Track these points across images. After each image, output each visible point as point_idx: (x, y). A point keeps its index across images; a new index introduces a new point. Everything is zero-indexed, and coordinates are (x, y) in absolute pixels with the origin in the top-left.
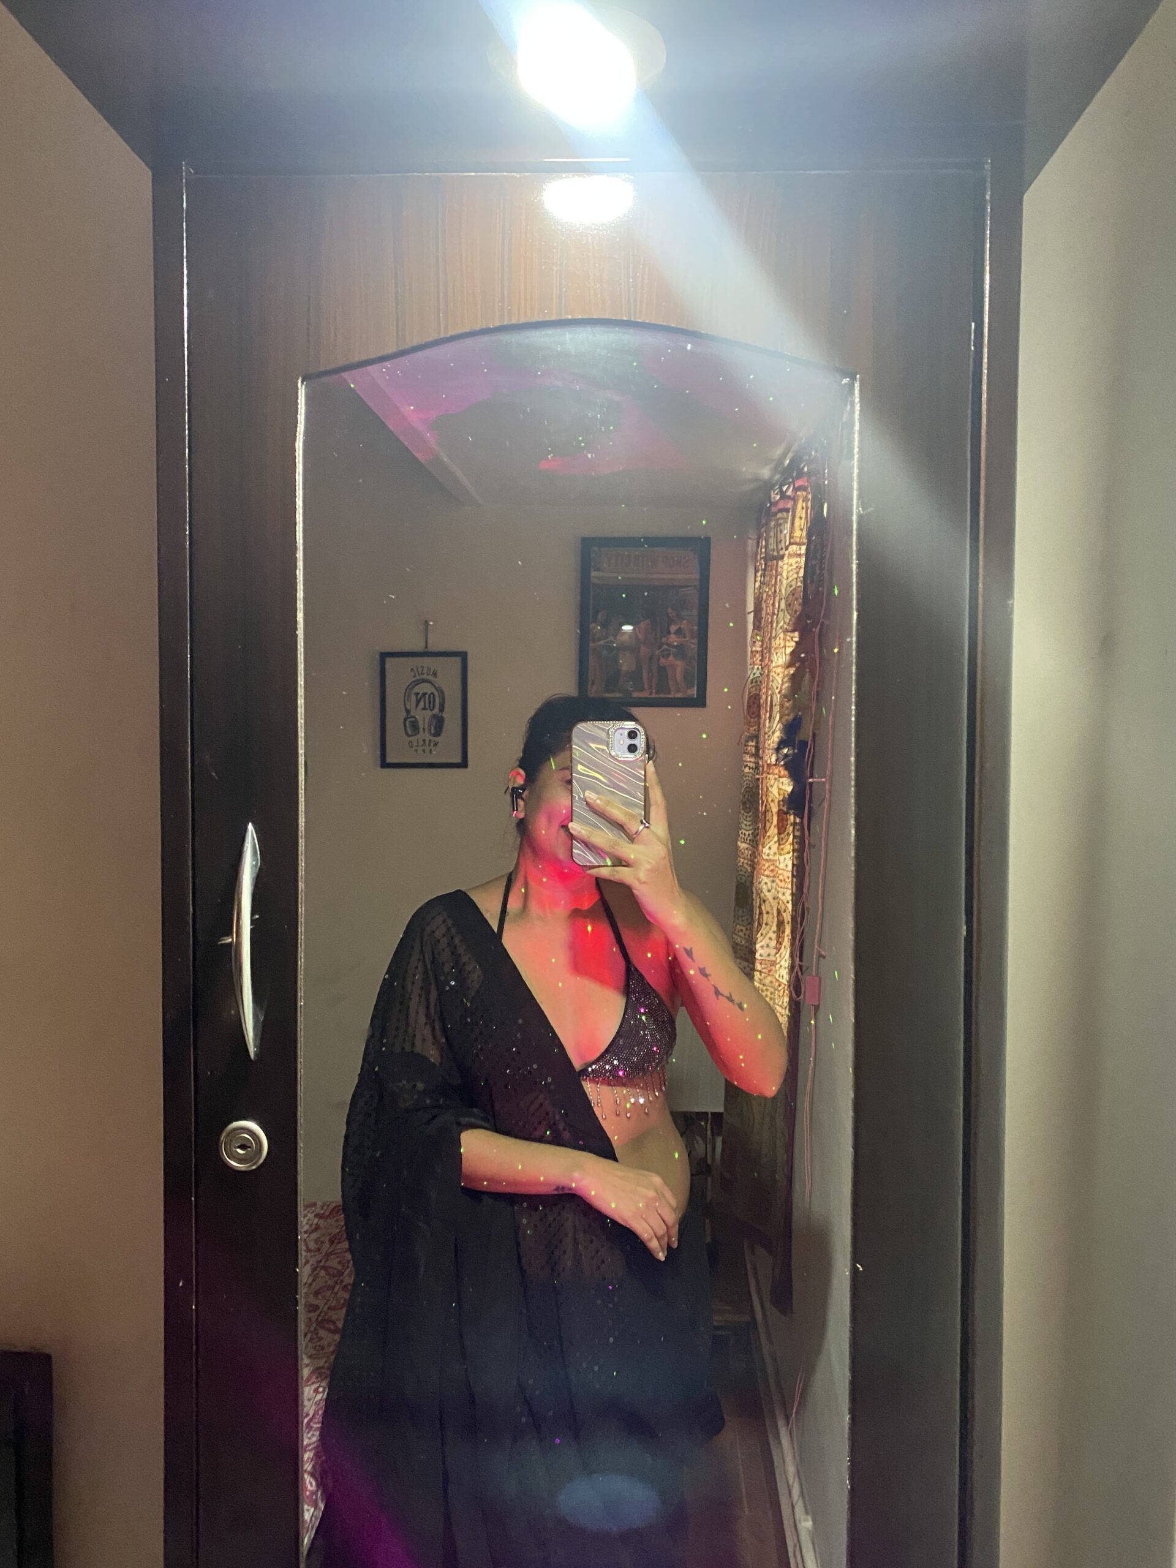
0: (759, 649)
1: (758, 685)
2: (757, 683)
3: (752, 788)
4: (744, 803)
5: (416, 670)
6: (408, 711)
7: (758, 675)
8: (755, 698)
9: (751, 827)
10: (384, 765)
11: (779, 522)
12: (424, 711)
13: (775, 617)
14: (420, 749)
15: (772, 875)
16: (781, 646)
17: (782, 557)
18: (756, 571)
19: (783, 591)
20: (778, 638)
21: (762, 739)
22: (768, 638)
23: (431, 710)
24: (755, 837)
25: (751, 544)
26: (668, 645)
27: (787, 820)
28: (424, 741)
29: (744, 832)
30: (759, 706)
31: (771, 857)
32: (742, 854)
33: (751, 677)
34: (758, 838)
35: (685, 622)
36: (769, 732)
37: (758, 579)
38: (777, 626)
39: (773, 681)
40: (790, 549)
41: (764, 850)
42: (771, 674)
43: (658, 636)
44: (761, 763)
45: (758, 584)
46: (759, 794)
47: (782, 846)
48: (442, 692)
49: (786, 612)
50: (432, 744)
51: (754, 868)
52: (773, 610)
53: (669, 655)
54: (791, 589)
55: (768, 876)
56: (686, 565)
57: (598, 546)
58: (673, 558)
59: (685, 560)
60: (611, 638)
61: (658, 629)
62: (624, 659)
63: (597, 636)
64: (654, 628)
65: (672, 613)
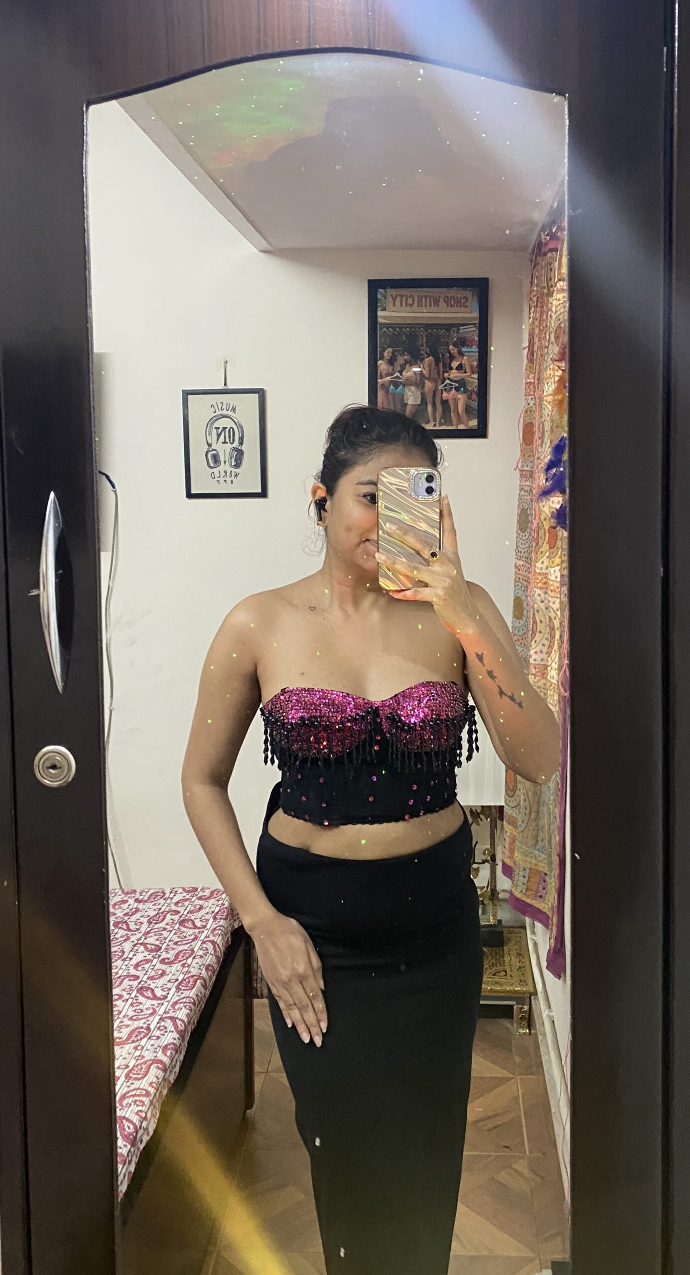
0: (533, 381)
1: (532, 414)
3: (527, 510)
4: (520, 524)
6: (209, 445)
7: (531, 404)
9: (526, 546)
10: (190, 495)
12: (225, 445)
14: (221, 479)
23: (232, 444)
24: (530, 554)
28: (225, 472)
29: (520, 550)
30: (533, 434)
33: (526, 408)
35: (465, 358)
43: (441, 372)
48: (242, 427)
53: (452, 388)
56: (466, 304)
57: (384, 288)
58: (454, 298)
59: (465, 300)
60: (397, 374)
61: (441, 365)
62: (410, 394)
63: (384, 372)
64: (437, 364)
65: (453, 350)
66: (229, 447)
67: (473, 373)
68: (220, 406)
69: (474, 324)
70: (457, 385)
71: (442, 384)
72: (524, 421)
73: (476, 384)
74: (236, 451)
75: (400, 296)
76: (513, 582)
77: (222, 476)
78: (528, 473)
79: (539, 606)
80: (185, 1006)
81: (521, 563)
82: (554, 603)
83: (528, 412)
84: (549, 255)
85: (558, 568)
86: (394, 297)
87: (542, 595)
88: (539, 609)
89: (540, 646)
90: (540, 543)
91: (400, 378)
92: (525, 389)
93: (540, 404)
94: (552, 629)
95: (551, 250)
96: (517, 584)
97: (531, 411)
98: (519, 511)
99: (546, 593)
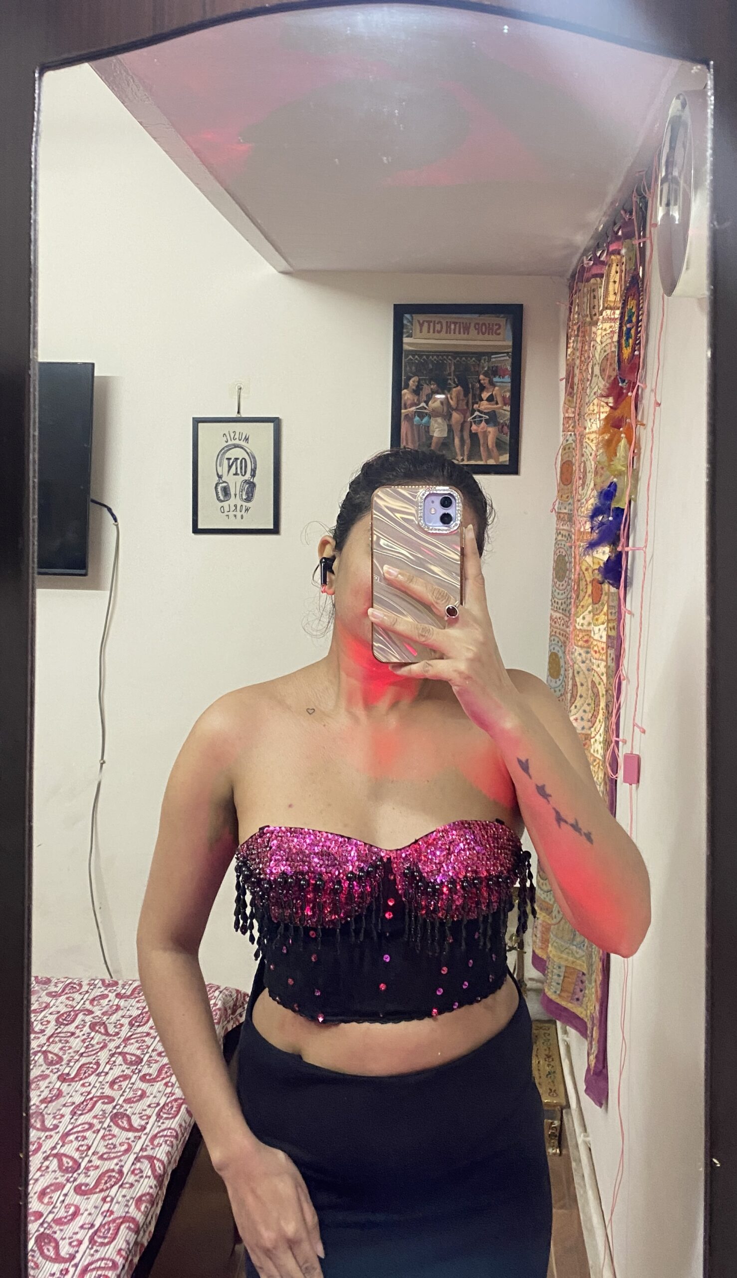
0: (572, 416)
1: (571, 452)
2: (569, 450)
3: (564, 557)
5: (228, 435)
6: (220, 477)
10: (196, 530)
12: (237, 476)
14: (231, 514)
18: (569, 338)
23: (244, 476)
24: (567, 606)
28: (236, 506)
30: (572, 473)
32: (555, 623)
35: (497, 388)
43: (470, 402)
48: (254, 458)
50: (244, 510)
53: (481, 421)
56: (498, 332)
57: (411, 313)
58: (485, 325)
59: (497, 327)
60: (423, 404)
61: (470, 395)
62: (436, 425)
63: (409, 403)
64: (466, 394)
65: (484, 380)
66: (240, 478)
67: (505, 404)
68: (232, 435)
69: (508, 353)
70: (487, 417)
71: (472, 414)
72: (562, 460)
73: (509, 417)
74: (248, 483)
75: (427, 321)
76: (549, 636)
77: (231, 510)
78: (566, 517)
79: (580, 667)
80: (166, 1142)
81: (558, 615)
82: (598, 666)
83: (566, 448)
84: (593, 281)
85: (602, 627)
86: (421, 322)
87: (584, 655)
88: (580, 670)
89: (581, 713)
90: (581, 598)
91: (425, 409)
92: (563, 424)
93: (581, 442)
94: (596, 695)
95: (595, 276)
96: (552, 638)
97: (569, 448)
98: (556, 557)
99: (587, 652)
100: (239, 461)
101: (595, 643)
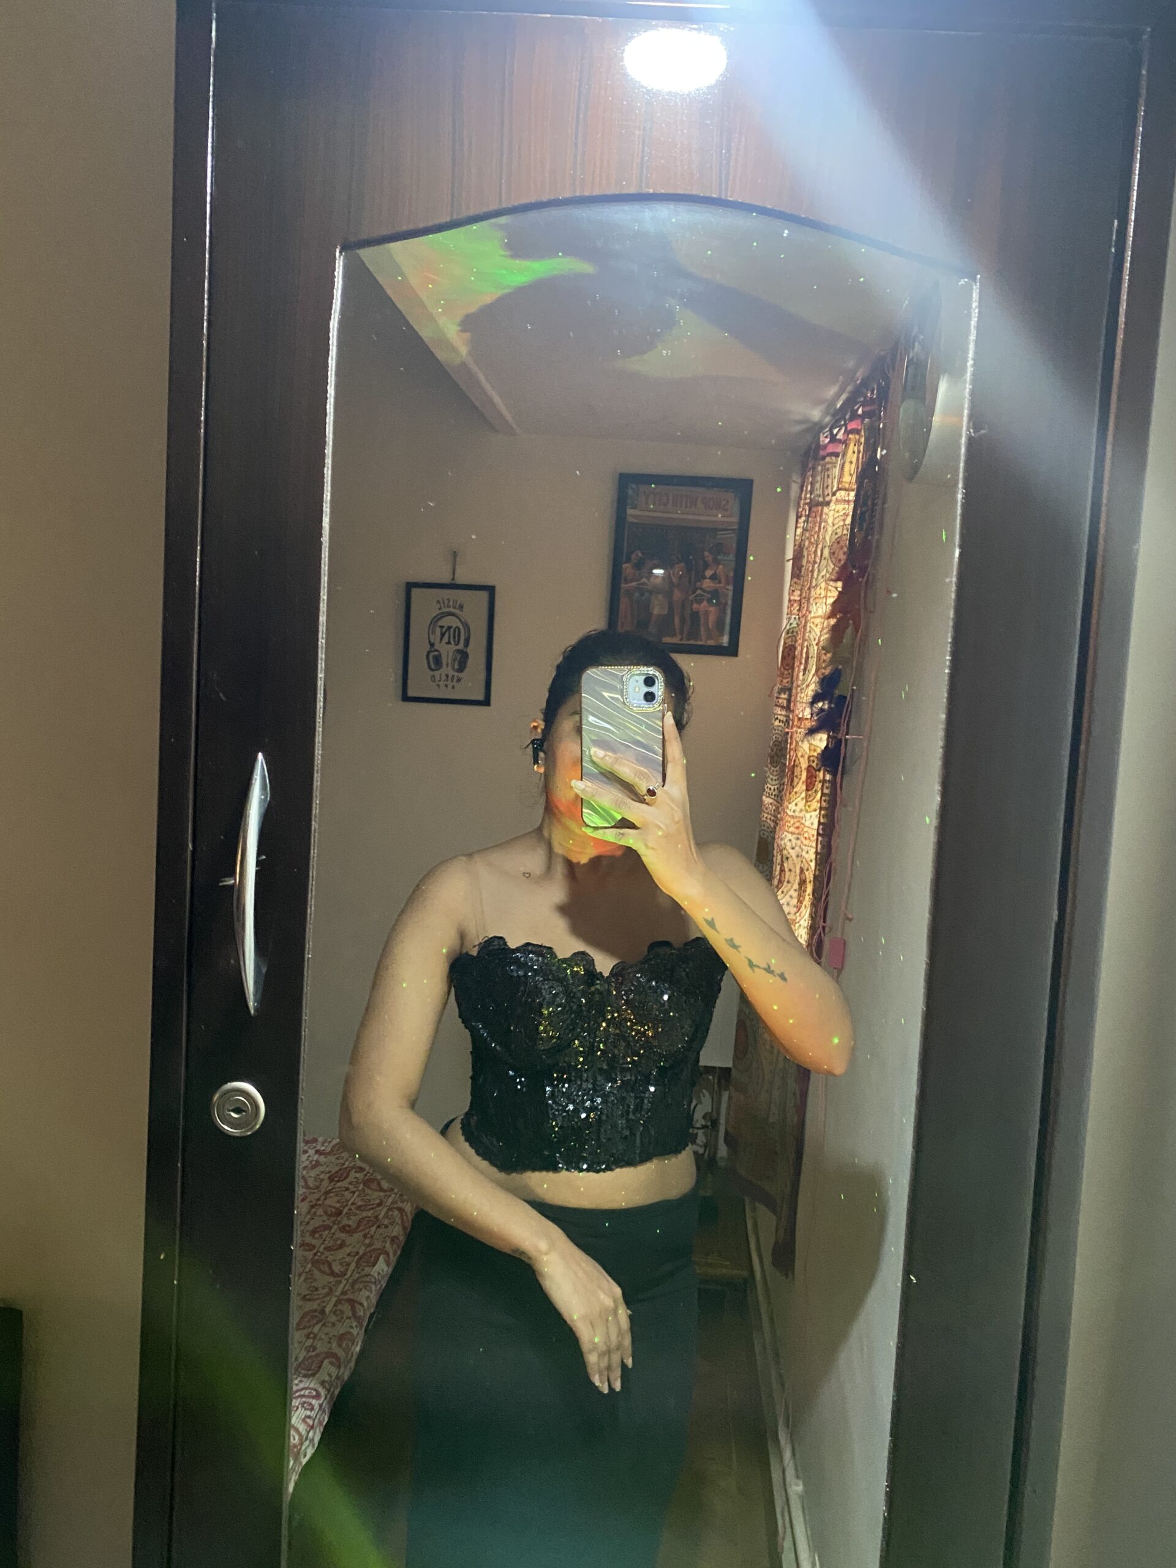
0: (798, 598)
1: (794, 636)
2: (792, 633)
3: (780, 743)
4: (772, 757)
5: (442, 602)
6: (432, 645)
7: (794, 625)
8: (791, 649)
9: (777, 782)
10: (406, 698)
11: (827, 467)
12: (449, 646)
13: (816, 566)
14: (441, 683)
15: (797, 831)
16: (822, 596)
17: (828, 504)
18: (798, 517)
19: (828, 538)
20: (819, 588)
21: (794, 691)
22: (807, 587)
23: (457, 645)
24: (780, 792)
25: (795, 488)
26: (701, 589)
27: (816, 777)
28: (447, 676)
29: (769, 786)
30: (794, 658)
31: (797, 814)
32: (767, 809)
33: (788, 628)
34: (783, 793)
35: (721, 567)
36: (803, 684)
37: (801, 525)
38: (818, 575)
39: (810, 632)
40: (838, 494)
41: (790, 806)
42: (808, 625)
43: (693, 580)
44: (791, 716)
45: (799, 531)
46: (786, 748)
47: (809, 803)
48: (468, 628)
49: (829, 561)
50: (455, 680)
51: (777, 824)
52: (815, 557)
53: (703, 599)
54: (837, 536)
55: (792, 833)
56: (726, 507)
57: (636, 483)
58: (713, 499)
59: (725, 502)
60: (644, 580)
61: (693, 573)
62: (656, 603)
63: (628, 577)
64: (689, 571)
65: (708, 556)
66: (453, 647)
67: (727, 584)
68: (446, 602)
69: (734, 530)
70: (710, 596)
72: (785, 643)
74: (461, 653)
77: (443, 679)
78: (786, 702)
79: (790, 855)
81: (770, 801)
82: (808, 853)
83: (790, 632)
84: (828, 459)
85: (817, 814)
86: (647, 492)
87: (794, 843)
90: (795, 783)
91: (647, 585)
92: (789, 606)
93: (806, 624)
94: (803, 881)
95: (831, 454)
96: (763, 825)
98: (772, 743)
99: (800, 840)
100: (452, 630)
101: (806, 829)
